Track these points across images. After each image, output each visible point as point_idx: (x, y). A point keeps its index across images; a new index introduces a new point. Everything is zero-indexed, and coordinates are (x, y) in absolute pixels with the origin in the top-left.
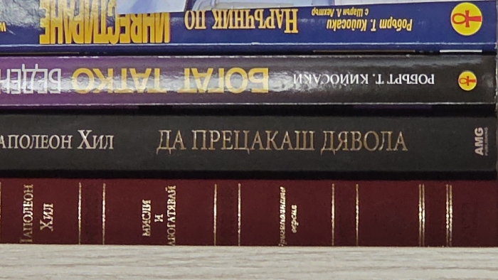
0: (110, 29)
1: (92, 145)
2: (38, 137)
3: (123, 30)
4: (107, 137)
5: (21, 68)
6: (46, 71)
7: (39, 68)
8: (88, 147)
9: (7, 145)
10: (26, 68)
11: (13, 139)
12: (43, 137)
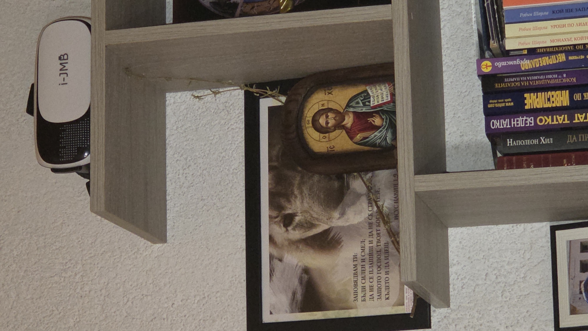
0: (549, 102)
1: (545, 142)
2: (526, 141)
3: (553, 102)
4: (550, 139)
5: (519, 118)
6: (528, 118)
7: (526, 117)
8: (544, 143)
9: (516, 144)
10: (521, 118)
11: (518, 142)
12: (528, 140)
